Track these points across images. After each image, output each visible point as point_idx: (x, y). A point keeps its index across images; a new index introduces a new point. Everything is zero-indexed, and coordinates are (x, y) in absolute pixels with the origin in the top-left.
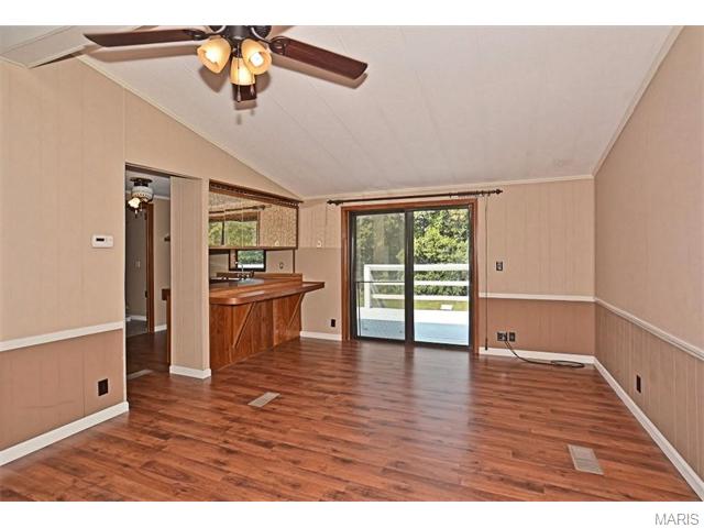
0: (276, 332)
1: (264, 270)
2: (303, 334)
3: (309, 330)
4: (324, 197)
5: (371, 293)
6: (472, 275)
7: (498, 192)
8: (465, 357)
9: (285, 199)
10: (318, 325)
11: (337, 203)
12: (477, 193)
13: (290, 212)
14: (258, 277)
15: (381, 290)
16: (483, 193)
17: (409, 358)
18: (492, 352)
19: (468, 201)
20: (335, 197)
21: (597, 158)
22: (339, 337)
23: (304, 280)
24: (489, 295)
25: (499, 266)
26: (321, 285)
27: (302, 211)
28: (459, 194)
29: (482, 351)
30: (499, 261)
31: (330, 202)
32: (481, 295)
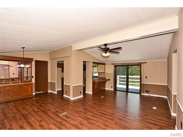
0: (101, 88)
1: (98, 76)
2: (106, 89)
3: (107, 88)
4: (110, 63)
5: (119, 82)
6: (141, 79)
7: (146, 63)
8: (139, 95)
9: (103, 64)
10: (109, 87)
11: (113, 64)
12: (142, 63)
13: (104, 66)
14: (97, 78)
15: (121, 81)
16: (143, 63)
17: (127, 94)
18: (144, 94)
19: (139, 65)
20: (112, 63)
21: (167, 57)
22: (113, 90)
23: (106, 78)
24: (144, 83)
25: (146, 77)
26: (110, 80)
27: (106, 66)
28: (138, 63)
29: (142, 94)
30: (146, 76)
31: (112, 64)
32: (142, 83)
